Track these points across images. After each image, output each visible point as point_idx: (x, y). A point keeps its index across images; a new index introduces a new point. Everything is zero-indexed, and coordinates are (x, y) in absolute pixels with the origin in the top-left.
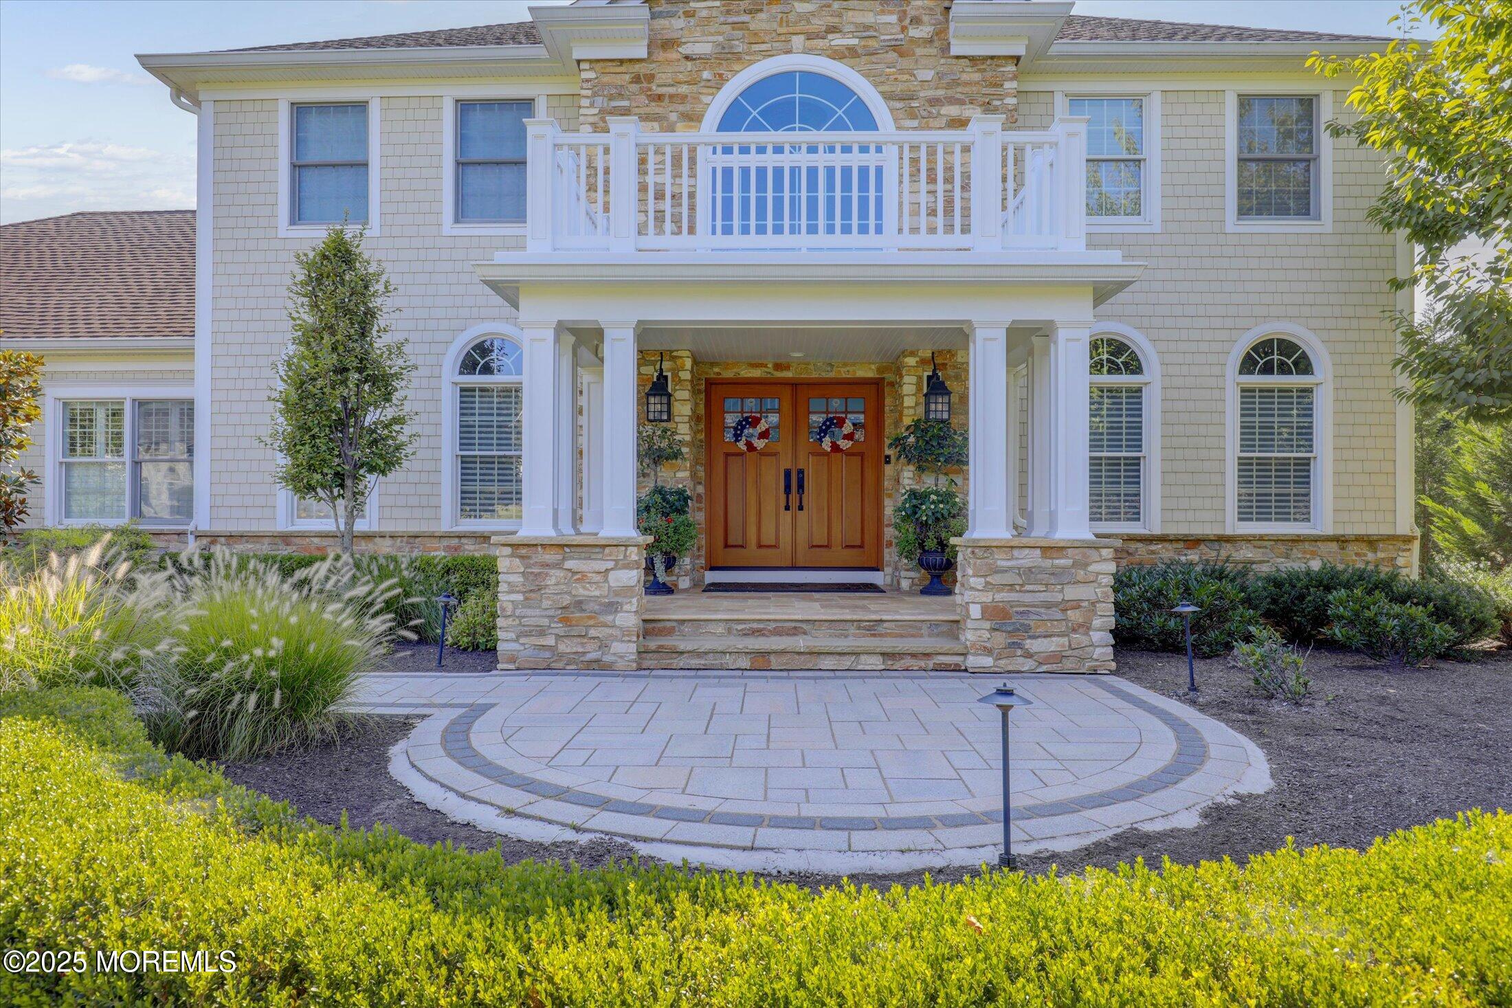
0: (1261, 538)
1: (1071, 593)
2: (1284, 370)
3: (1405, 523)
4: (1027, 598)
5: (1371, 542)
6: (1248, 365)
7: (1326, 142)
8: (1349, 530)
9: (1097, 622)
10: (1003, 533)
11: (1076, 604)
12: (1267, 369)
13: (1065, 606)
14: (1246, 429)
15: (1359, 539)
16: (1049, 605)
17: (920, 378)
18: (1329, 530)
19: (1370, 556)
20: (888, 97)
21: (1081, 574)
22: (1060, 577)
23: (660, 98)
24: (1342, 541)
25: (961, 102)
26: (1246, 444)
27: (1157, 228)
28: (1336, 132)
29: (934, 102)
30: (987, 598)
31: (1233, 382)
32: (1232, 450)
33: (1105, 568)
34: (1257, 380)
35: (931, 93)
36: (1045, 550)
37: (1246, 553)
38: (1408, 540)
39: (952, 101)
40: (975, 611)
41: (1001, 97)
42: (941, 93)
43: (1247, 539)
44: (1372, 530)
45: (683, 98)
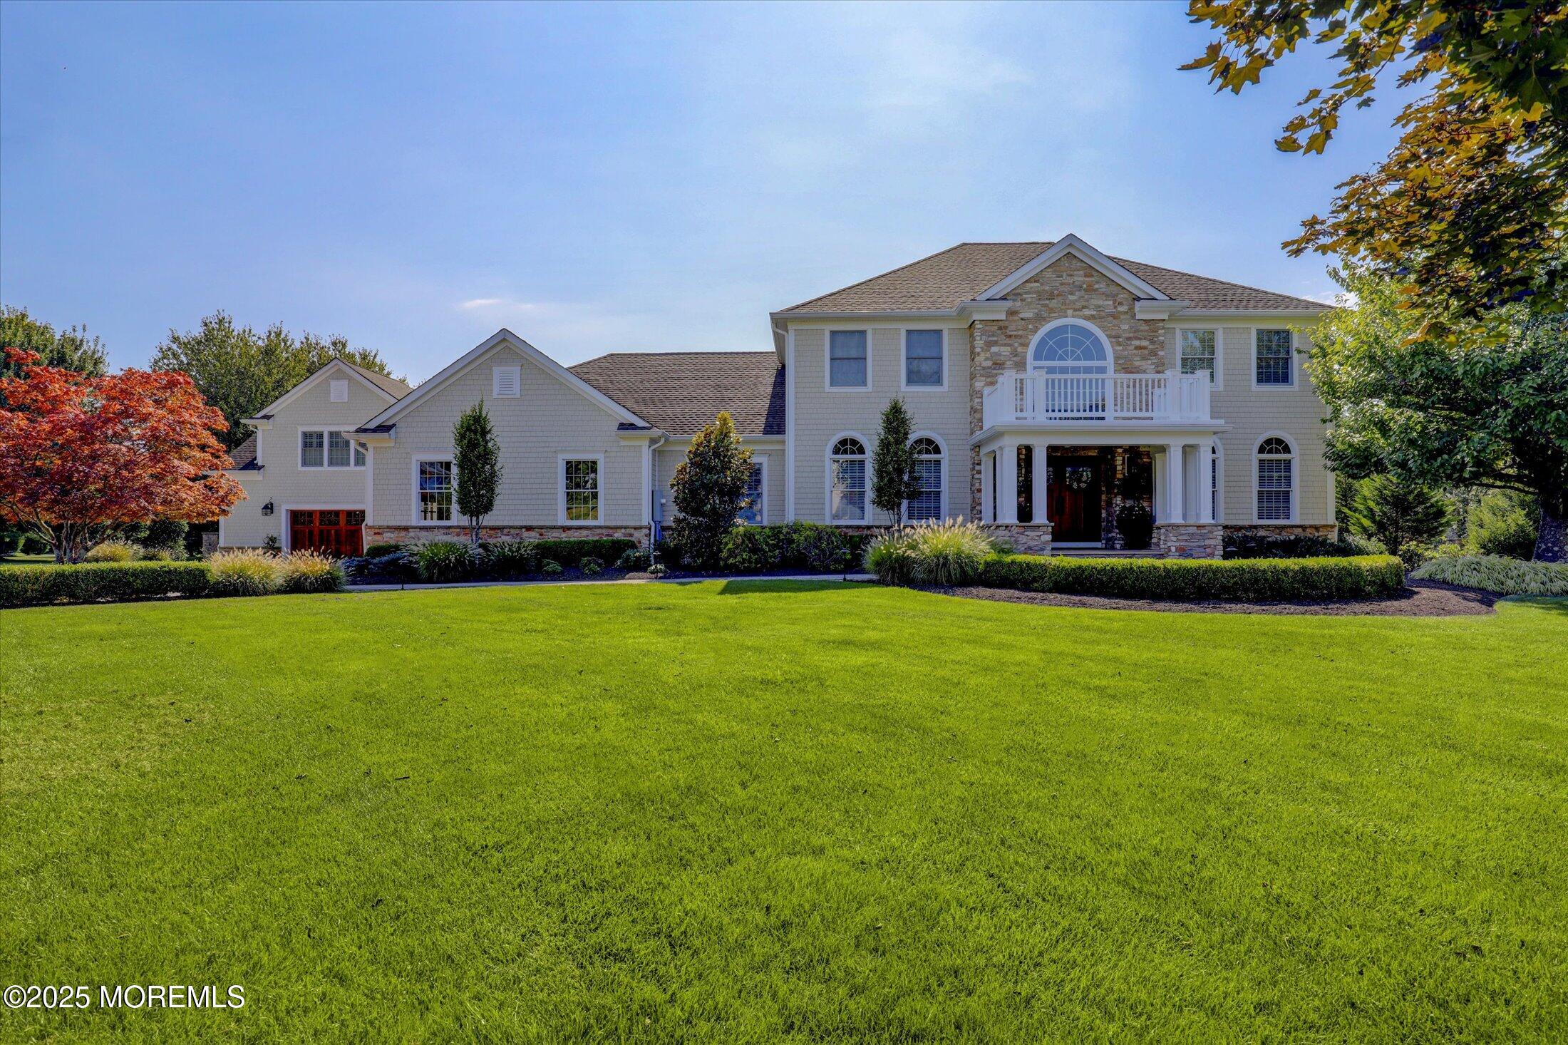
0: (1269, 526)
1: (1207, 542)
2: (1277, 451)
3: (1331, 519)
4: (1192, 544)
5: (1317, 528)
6: (1261, 450)
7: (1295, 355)
8: (1307, 523)
9: (1217, 553)
10: (1179, 521)
11: (1209, 546)
12: (1270, 452)
13: (1205, 547)
14: (1261, 478)
15: (1311, 526)
16: (1199, 547)
17: (1124, 458)
18: (1298, 523)
19: (1316, 534)
20: (1109, 336)
21: (1211, 536)
22: (1204, 537)
23: (1010, 336)
24: (1304, 528)
25: (1140, 339)
26: (1261, 484)
27: (1221, 389)
28: (1299, 352)
29: (1129, 339)
30: (1177, 544)
31: (1256, 457)
32: (1255, 487)
33: (1220, 533)
34: (1265, 456)
35: (1127, 335)
36: (1198, 527)
37: (1262, 533)
38: (1333, 527)
39: (1137, 338)
40: (1173, 549)
41: (1157, 337)
42: (1131, 335)
43: (1262, 527)
44: (1317, 523)
45: (1021, 337)
